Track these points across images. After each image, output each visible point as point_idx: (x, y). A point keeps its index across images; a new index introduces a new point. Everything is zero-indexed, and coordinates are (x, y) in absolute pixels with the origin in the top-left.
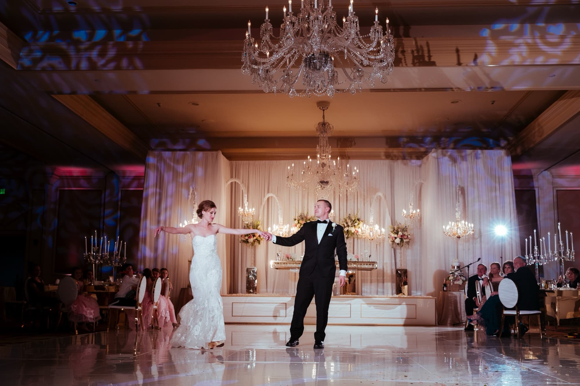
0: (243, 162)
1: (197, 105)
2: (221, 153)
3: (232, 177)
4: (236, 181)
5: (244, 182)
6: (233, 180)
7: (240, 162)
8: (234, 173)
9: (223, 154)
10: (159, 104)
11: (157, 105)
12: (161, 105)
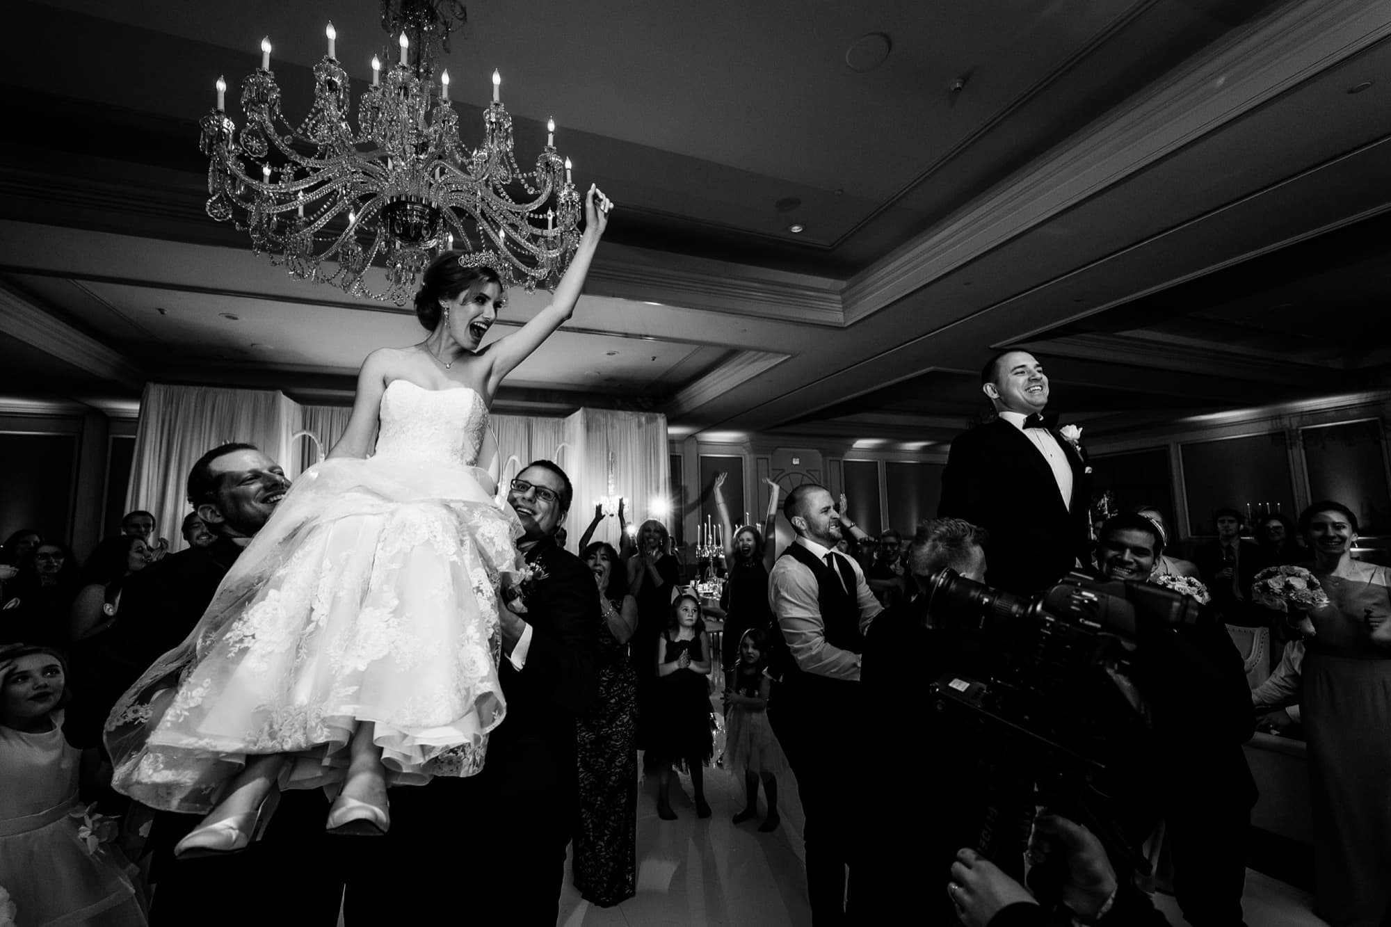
0: (322, 407)
1: (235, 318)
2: (281, 393)
3: (304, 428)
4: (311, 435)
5: (323, 440)
6: (305, 433)
7: (318, 407)
8: (308, 423)
9: (284, 394)
10: (162, 311)
11: (159, 312)
12: (166, 312)
